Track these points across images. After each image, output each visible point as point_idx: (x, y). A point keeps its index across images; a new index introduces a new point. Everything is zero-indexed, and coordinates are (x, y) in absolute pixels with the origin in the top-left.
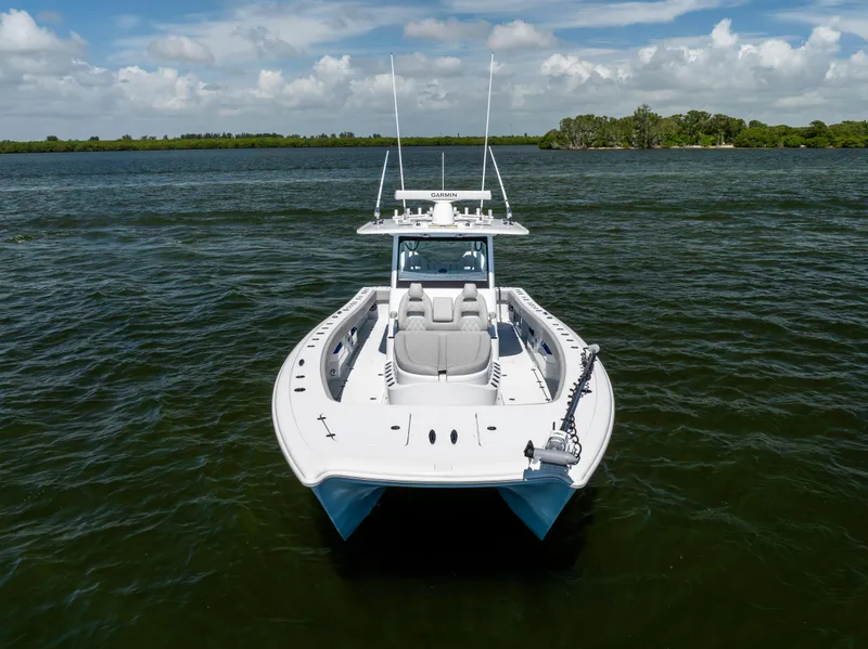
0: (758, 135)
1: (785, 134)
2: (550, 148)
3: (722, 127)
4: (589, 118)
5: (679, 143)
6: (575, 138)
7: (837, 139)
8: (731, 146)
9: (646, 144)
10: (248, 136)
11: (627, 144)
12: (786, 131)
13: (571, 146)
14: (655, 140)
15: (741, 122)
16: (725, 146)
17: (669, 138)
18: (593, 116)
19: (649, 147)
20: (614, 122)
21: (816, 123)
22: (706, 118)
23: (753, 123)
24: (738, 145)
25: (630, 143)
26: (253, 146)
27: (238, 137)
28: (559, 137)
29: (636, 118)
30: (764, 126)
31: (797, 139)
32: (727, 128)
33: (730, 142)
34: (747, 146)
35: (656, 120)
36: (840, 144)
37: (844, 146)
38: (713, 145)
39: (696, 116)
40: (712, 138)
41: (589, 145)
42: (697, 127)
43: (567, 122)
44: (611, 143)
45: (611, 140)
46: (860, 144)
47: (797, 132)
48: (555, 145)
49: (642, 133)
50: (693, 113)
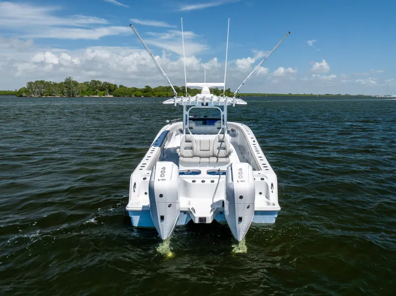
0: (123, 91)
1: (135, 91)
2: (21, 96)
3: (107, 88)
4: (42, 82)
5: (88, 95)
6: (35, 91)
7: (156, 93)
8: (112, 96)
9: (71, 95)
11: (62, 95)
12: (135, 90)
13: (33, 95)
14: (75, 93)
15: (115, 86)
16: (109, 96)
17: (83, 92)
18: (44, 81)
19: (73, 96)
20: (55, 84)
21: (147, 86)
22: (100, 83)
23: (121, 86)
24: (115, 95)
25: (63, 94)
28: (26, 91)
29: (65, 83)
30: (126, 88)
31: (140, 93)
32: (110, 88)
33: (111, 94)
34: (118, 96)
35: (76, 84)
36: (157, 96)
37: (159, 96)
38: (104, 95)
39: (95, 83)
40: (103, 92)
41: (42, 95)
42: (95, 87)
43: (30, 84)
44: (54, 94)
45: (53, 92)
46: (164, 96)
47: (140, 90)
48: (24, 95)
49: (69, 88)
50: (93, 81)
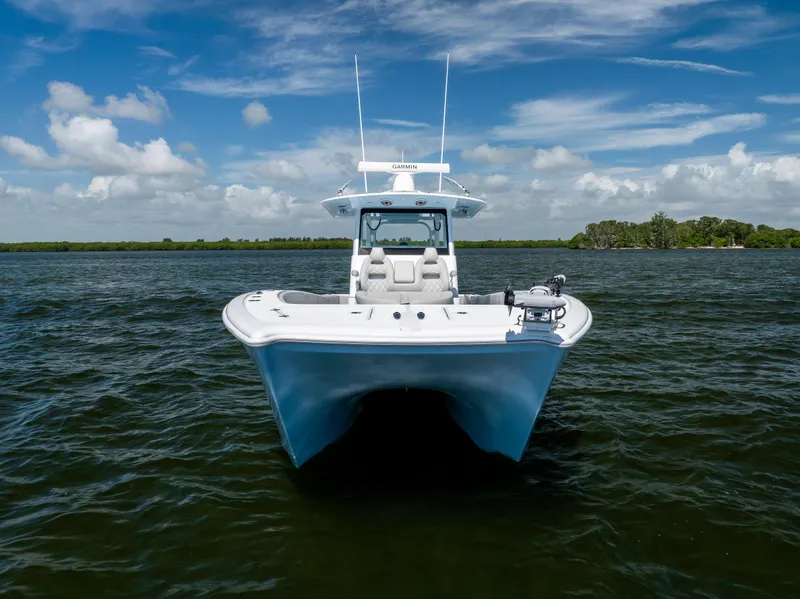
0: (765, 237)
1: (791, 236)
2: (577, 248)
3: (733, 231)
4: (612, 223)
5: (693, 245)
6: (599, 240)
8: (742, 247)
9: (663, 245)
10: (324, 239)
11: (646, 245)
12: (792, 234)
13: (596, 247)
14: (671, 241)
15: (749, 226)
16: (735, 247)
17: (685, 240)
18: (615, 221)
19: (666, 248)
20: (634, 226)
22: (717, 223)
23: (761, 227)
24: (748, 246)
25: (649, 244)
26: (327, 247)
27: (315, 240)
28: (585, 239)
29: (653, 223)
30: (772, 230)
32: (738, 232)
33: (741, 244)
34: (756, 247)
35: (672, 224)
38: (725, 246)
39: (708, 222)
40: (724, 240)
41: (611, 246)
42: (708, 230)
43: (592, 227)
44: (631, 244)
45: (631, 241)
48: (582, 246)
49: (659, 233)
50: (704, 218)
